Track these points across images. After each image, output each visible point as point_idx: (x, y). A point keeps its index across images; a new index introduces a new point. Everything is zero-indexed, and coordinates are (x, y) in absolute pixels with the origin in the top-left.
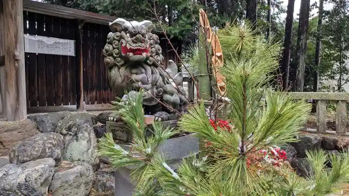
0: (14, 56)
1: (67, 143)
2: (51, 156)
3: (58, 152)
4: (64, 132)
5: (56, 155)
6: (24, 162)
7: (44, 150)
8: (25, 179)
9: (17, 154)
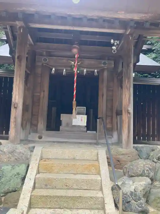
0: (128, 110)
1: (157, 168)
2: (148, 176)
3: (152, 174)
4: (155, 160)
5: (151, 176)
6: (132, 176)
7: (144, 171)
8: (135, 189)
9: (128, 170)
